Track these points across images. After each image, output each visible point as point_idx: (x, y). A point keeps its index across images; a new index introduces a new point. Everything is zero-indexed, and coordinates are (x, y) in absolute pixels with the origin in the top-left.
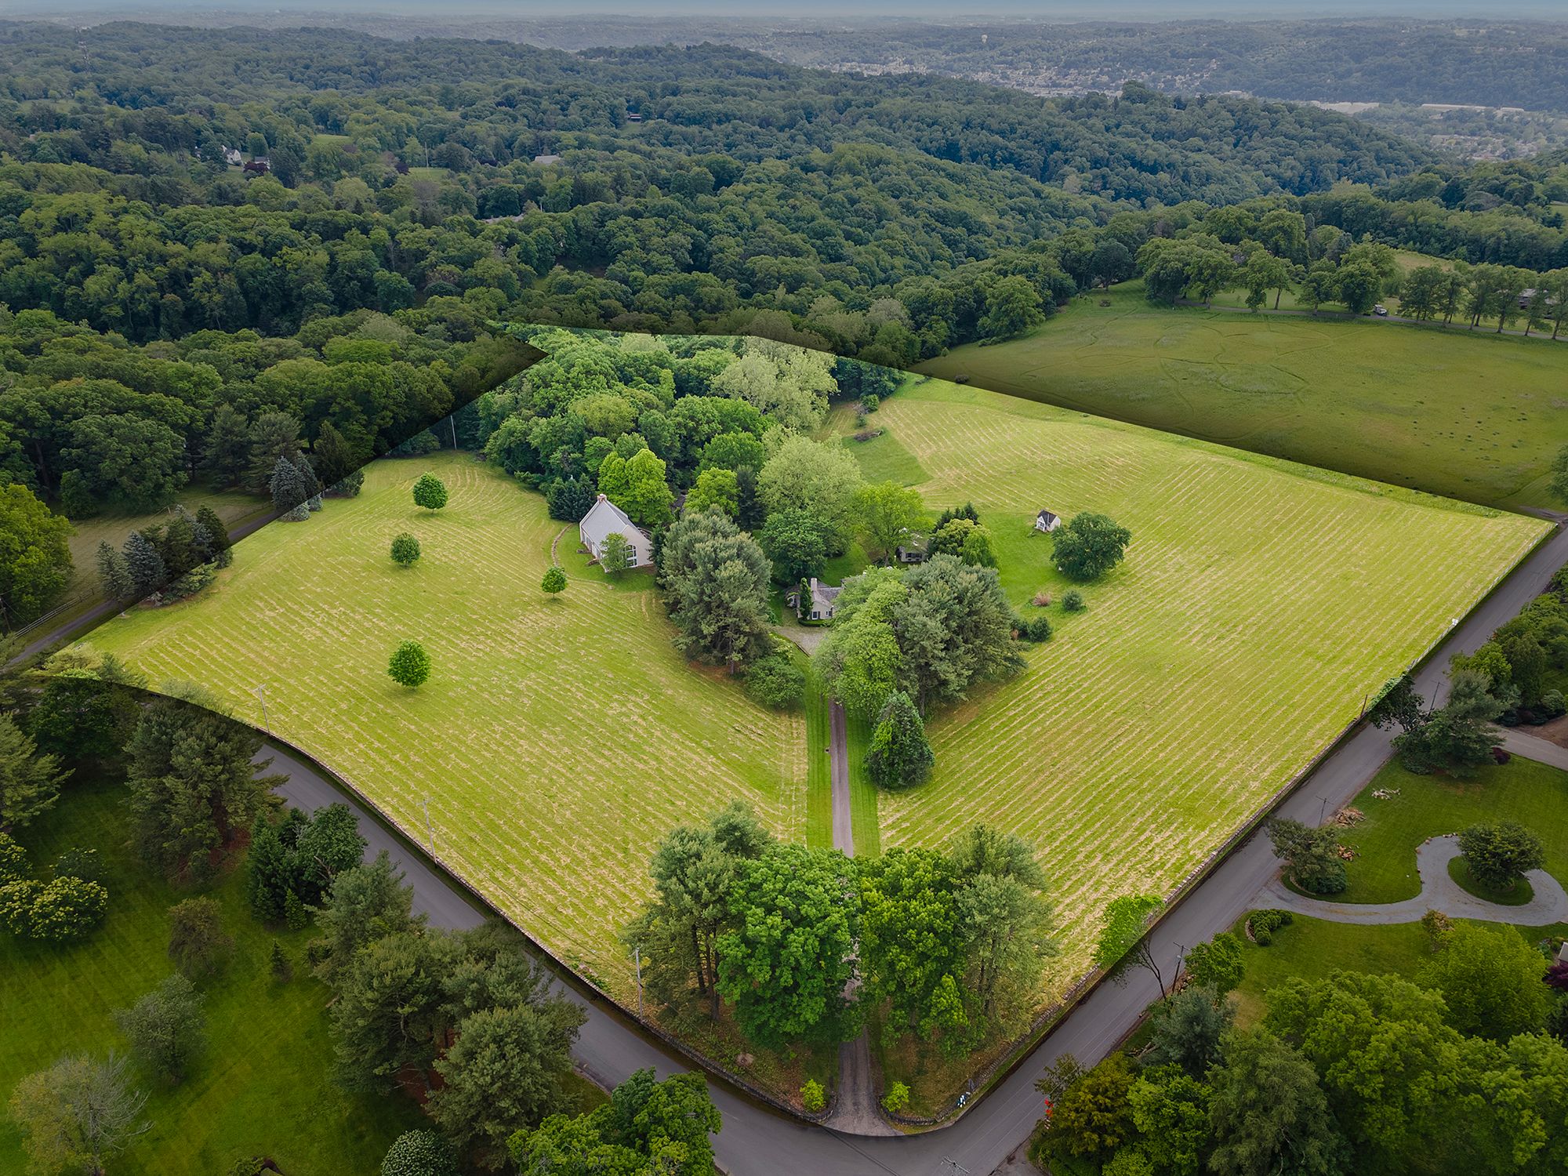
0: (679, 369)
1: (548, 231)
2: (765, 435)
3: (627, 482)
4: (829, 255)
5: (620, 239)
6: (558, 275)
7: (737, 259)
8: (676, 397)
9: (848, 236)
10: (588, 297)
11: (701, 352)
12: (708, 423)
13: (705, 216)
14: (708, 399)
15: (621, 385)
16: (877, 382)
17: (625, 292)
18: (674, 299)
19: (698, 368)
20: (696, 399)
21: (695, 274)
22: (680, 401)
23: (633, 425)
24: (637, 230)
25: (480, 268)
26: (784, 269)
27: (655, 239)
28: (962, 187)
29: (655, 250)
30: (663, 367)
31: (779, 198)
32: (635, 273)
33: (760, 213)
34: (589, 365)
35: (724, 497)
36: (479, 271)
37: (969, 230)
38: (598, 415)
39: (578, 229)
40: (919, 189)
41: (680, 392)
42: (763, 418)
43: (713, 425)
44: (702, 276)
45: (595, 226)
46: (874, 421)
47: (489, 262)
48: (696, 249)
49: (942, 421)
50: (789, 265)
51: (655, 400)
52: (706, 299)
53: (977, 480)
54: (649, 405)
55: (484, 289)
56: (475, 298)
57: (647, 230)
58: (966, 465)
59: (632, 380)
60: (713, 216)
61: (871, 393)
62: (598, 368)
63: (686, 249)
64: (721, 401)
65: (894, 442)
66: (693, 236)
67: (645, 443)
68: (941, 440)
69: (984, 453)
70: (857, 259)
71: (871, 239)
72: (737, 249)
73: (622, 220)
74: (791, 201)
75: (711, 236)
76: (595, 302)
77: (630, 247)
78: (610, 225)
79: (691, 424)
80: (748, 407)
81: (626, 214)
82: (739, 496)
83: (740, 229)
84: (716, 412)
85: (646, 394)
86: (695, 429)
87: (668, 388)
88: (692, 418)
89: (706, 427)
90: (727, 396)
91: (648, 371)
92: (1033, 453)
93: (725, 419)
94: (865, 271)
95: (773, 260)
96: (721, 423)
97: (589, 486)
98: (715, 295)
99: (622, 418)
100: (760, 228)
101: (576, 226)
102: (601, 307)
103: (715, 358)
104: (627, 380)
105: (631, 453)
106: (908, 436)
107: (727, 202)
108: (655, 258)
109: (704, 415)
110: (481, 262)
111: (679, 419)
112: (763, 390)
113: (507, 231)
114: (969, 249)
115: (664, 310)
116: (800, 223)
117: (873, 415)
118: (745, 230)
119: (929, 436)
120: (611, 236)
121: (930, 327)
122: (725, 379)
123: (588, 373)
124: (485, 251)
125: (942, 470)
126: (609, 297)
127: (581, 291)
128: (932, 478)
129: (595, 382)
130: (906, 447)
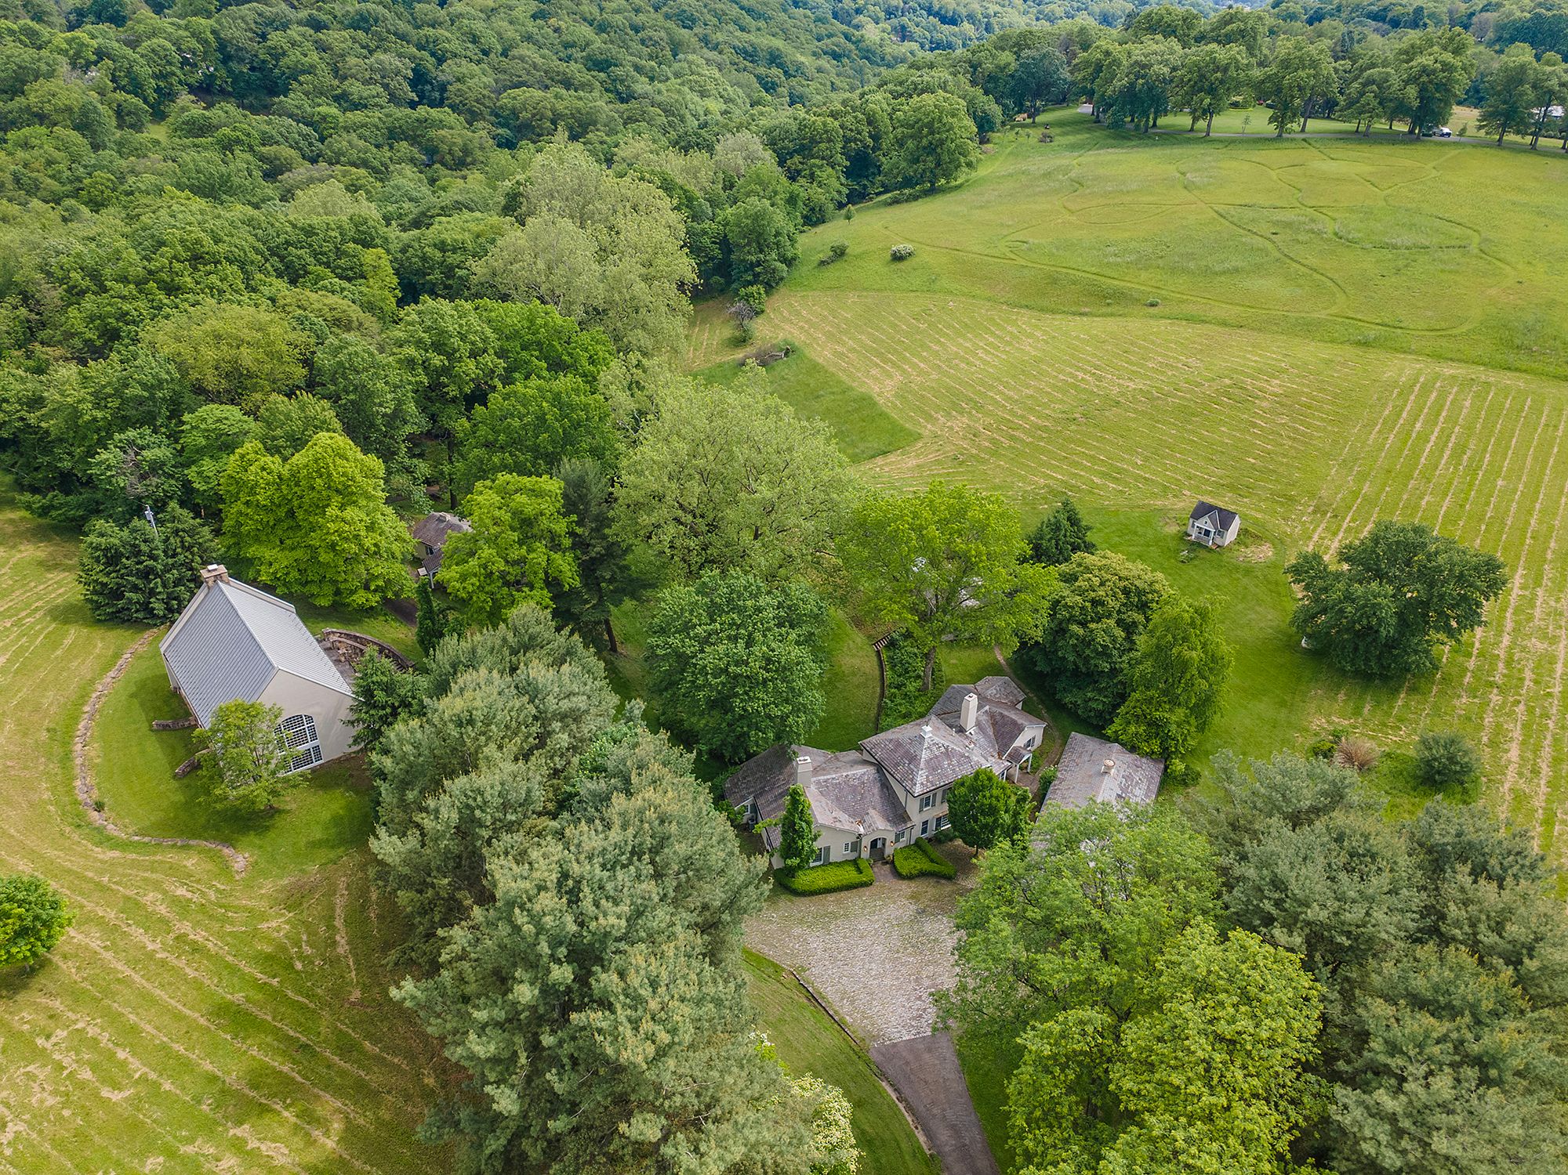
0: (404, 251)
1: (168, 45)
2: (604, 377)
3: (291, 514)
4: (619, 93)
5: (293, 57)
6: (183, 109)
7: (485, 92)
8: (401, 303)
9: (638, 68)
10: (238, 141)
11: (444, 219)
12: (473, 355)
13: (430, 31)
14: (468, 306)
15: (280, 286)
16: (759, 264)
17: (305, 137)
18: (391, 148)
19: (442, 247)
20: (445, 306)
21: (423, 111)
22: (411, 312)
23: (300, 372)
24: (322, 48)
25: (35, 95)
26: (560, 106)
27: (352, 61)
28: (762, 24)
29: (353, 76)
30: (366, 245)
31: (534, 17)
32: (323, 109)
33: (511, 33)
34: (198, 241)
35: (540, 546)
36: (33, 99)
37: (786, 73)
38: (209, 354)
39: (222, 45)
40: (715, 21)
41: (411, 290)
42: (585, 337)
43: (489, 359)
44: (434, 113)
45: (251, 39)
46: (766, 331)
47: (51, 85)
48: (419, 79)
49: (894, 326)
50: (566, 101)
51: (355, 313)
52: (445, 148)
53: (1012, 438)
54: (341, 323)
55: (43, 130)
56: (26, 145)
57: (338, 47)
58: (979, 408)
59: (307, 273)
60: (441, 32)
61: (751, 284)
62: (222, 248)
63: (405, 77)
64: (498, 308)
65: (815, 368)
66: (412, 58)
67: (330, 414)
68: (905, 360)
69: (998, 379)
70: (658, 98)
71: (670, 75)
72: (485, 79)
73: (294, 32)
74: (552, 21)
75: (441, 60)
76: (251, 149)
77: (311, 70)
78: (276, 38)
79: (437, 360)
80: (556, 316)
81: (300, 23)
82: (572, 534)
83: (486, 53)
84: (488, 332)
85: (332, 300)
86: (445, 371)
87: (383, 285)
88: (438, 347)
89: (471, 364)
90: (505, 298)
91: (339, 253)
92: (1100, 379)
93: (508, 345)
94: (673, 115)
95: (538, 94)
96: (501, 354)
97: (191, 532)
98: (459, 141)
99: (275, 356)
100: (515, 52)
101: (218, 38)
102: (262, 158)
103: (472, 226)
104: (294, 275)
105: (298, 442)
106: (841, 355)
107: (461, 15)
108: (356, 89)
109: (463, 338)
110: (36, 85)
111: (411, 351)
112: (577, 282)
113: (94, 43)
114: (791, 95)
115: (376, 163)
116: (570, 51)
117: (759, 320)
118: (492, 55)
119: (880, 355)
120: (277, 54)
121: (812, 177)
122: (498, 264)
123: (197, 258)
124: (44, 67)
125: (930, 418)
126: (277, 143)
127: (226, 130)
128: (920, 437)
129: (214, 279)
130: (843, 377)
